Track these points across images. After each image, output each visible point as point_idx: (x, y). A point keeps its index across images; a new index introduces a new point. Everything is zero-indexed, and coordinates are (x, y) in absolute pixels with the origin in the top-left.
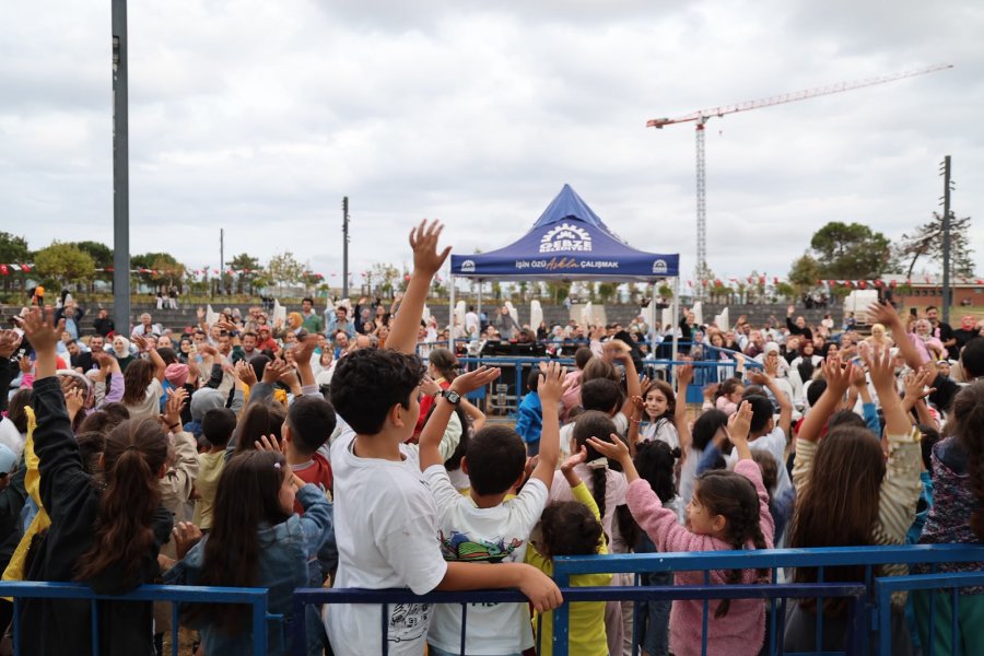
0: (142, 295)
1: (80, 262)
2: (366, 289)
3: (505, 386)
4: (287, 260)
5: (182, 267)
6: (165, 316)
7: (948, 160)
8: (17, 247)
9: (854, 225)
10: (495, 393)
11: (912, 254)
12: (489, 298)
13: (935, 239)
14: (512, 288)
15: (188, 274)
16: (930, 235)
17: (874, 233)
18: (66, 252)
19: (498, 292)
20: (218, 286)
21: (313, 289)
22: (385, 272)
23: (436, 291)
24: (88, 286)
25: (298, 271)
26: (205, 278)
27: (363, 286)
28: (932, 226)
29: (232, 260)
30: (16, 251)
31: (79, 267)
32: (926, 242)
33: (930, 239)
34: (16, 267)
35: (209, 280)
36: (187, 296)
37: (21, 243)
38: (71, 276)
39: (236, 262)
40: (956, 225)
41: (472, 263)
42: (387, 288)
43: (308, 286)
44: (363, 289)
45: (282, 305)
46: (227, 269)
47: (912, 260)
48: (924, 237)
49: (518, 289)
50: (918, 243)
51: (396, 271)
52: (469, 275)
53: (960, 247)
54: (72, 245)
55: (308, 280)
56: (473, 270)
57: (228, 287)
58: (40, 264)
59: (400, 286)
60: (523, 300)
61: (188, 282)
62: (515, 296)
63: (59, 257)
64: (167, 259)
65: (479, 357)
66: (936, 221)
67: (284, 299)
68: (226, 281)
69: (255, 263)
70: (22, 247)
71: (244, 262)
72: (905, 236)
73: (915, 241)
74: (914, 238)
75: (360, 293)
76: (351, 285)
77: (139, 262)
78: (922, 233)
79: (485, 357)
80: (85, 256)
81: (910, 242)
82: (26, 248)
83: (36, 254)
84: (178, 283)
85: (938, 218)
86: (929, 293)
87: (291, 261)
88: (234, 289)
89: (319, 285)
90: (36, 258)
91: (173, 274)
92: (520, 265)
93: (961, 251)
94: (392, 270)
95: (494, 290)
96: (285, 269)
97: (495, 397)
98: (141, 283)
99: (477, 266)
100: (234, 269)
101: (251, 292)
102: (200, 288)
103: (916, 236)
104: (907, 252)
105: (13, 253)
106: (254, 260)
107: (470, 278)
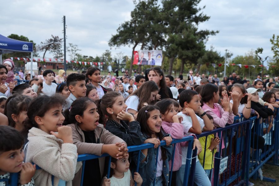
7: (64, 17)
9: (22, 36)
11: (45, 50)
13: (52, 45)
16: (50, 43)
17: (30, 41)
28: (51, 40)
32: (49, 45)
33: (50, 45)
40: (59, 41)
47: (44, 52)
48: (49, 44)
50: (46, 46)
53: (59, 48)
66: (52, 38)
72: (42, 43)
73: (45, 45)
74: (45, 44)
78: (48, 42)
81: (44, 45)
85: (53, 37)
86: (50, 64)
93: (60, 50)
103: (46, 43)
104: (43, 49)
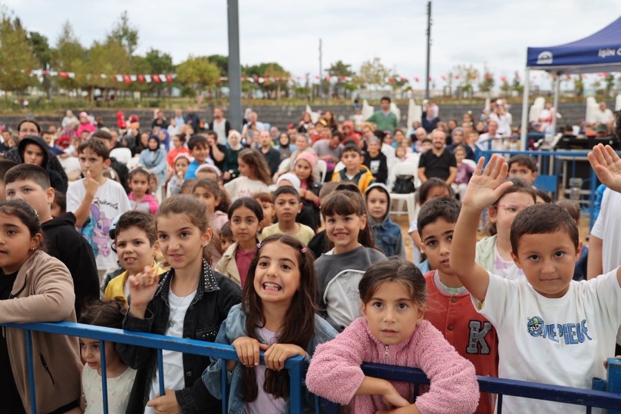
0: (257, 99)
1: (209, 72)
2: (448, 90)
3: (579, 181)
4: (376, 65)
5: (288, 75)
6: (275, 117)
8: (164, 61)
10: (568, 187)
12: (570, 95)
14: (597, 84)
15: (293, 81)
18: (198, 64)
19: (580, 90)
20: (318, 90)
21: (399, 91)
22: (465, 73)
23: (517, 89)
24: (216, 93)
25: (385, 75)
26: (307, 84)
27: (445, 87)
29: (329, 67)
30: (164, 64)
31: (208, 76)
34: (163, 78)
35: (310, 85)
36: (292, 100)
37: (168, 58)
38: (204, 84)
39: (333, 69)
41: (549, 54)
42: (467, 88)
43: (395, 89)
44: (444, 91)
45: (370, 105)
46: (326, 75)
49: (604, 85)
51: (476, 71)
52: (547, 68)
54: (203, 59)
55: (394, 83)
56: (550, 61)
57: (326, 91)
58: (180, 74)
59: (480, 86)
60: (608, 97)
61: (294, 87)
62: (600, 92)
63: (194, 68)
64: (276, 68)
65: (552, 151)
67: (373, 101)
68: (324, 86)
69: (349, 69)
70: (168, 61)
71: (340, 69)
75: (441, 94)
76: (434, 86)
77: (254, 71)
79: (559, 151)
80: (213, 67)
82: (171, 62)
83: (178, 66)
84: (284, 87)
87: (380, 65)
88: (331, 92)
89: (404, 87)
90: (178, 70)
91: (280, 81)
92: (603, 54)
94: (472, 71)
95: (577, 87)
96: (373, 74)
97: (568, 191)
98: (256, 89)
99: (555, 57)
100: (331, 75)
101: (345, 94)
102: (302, 91)
105: (162, 66)
106: (348, 66)
107: (548, 71)
